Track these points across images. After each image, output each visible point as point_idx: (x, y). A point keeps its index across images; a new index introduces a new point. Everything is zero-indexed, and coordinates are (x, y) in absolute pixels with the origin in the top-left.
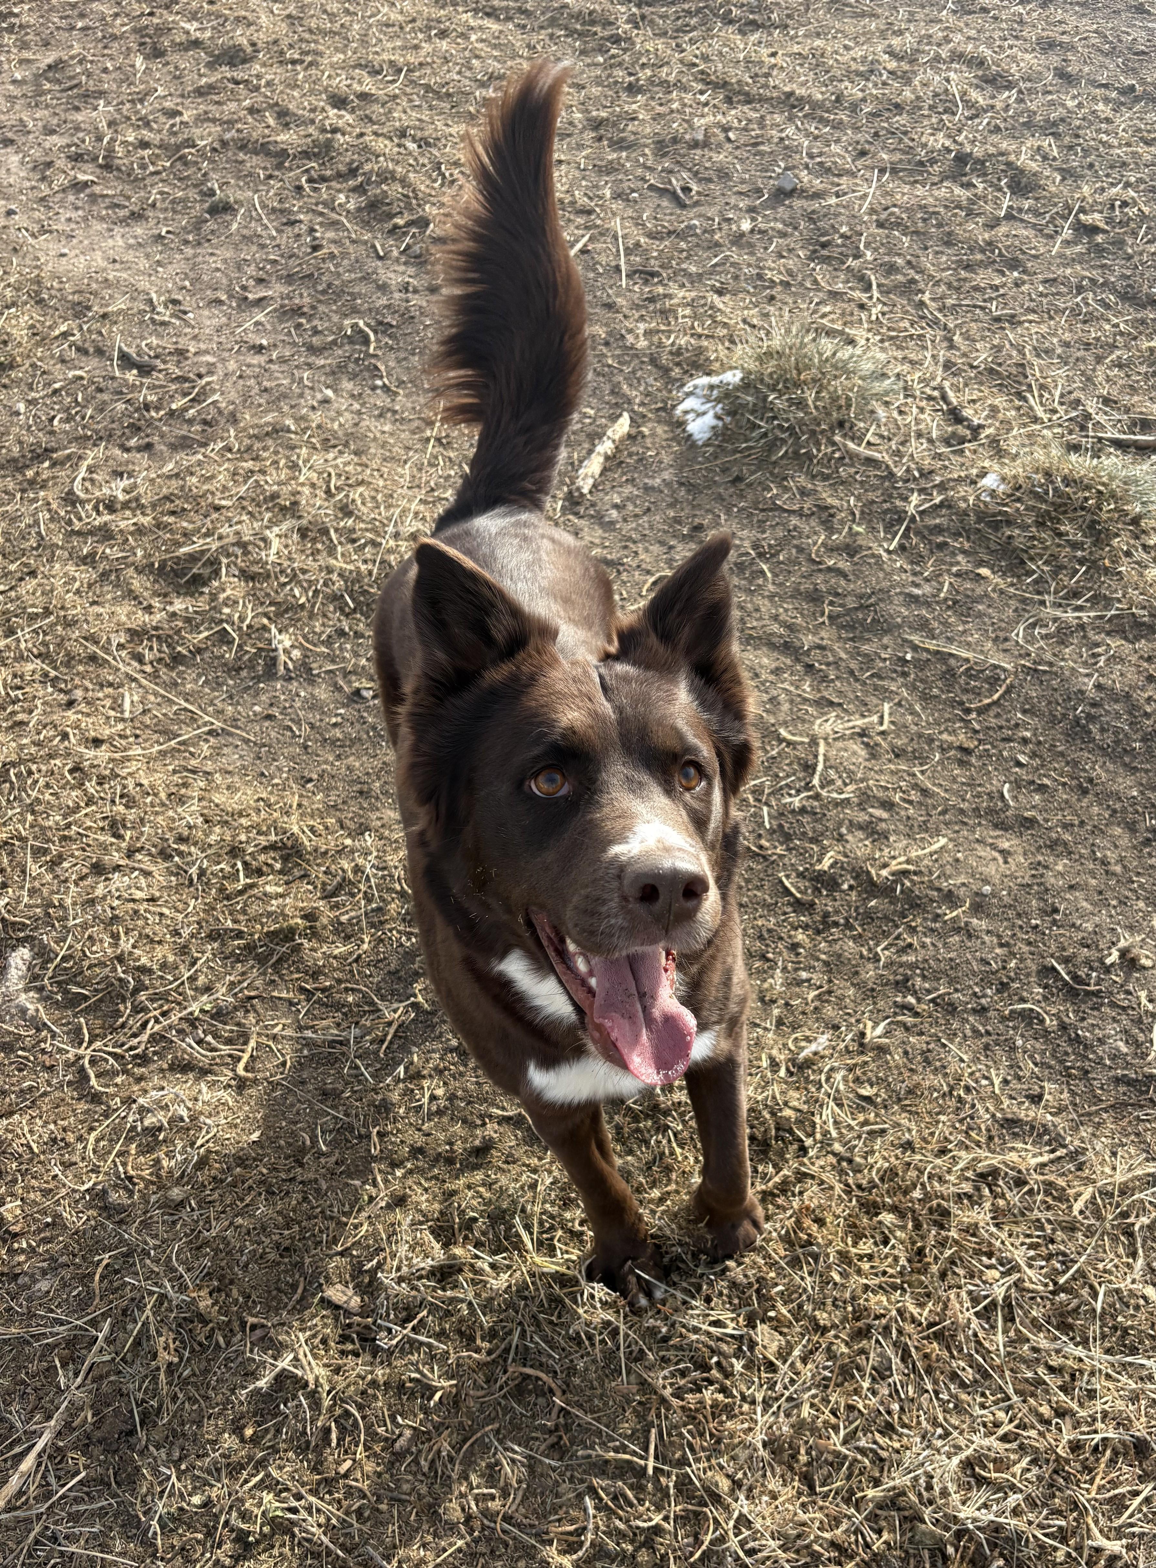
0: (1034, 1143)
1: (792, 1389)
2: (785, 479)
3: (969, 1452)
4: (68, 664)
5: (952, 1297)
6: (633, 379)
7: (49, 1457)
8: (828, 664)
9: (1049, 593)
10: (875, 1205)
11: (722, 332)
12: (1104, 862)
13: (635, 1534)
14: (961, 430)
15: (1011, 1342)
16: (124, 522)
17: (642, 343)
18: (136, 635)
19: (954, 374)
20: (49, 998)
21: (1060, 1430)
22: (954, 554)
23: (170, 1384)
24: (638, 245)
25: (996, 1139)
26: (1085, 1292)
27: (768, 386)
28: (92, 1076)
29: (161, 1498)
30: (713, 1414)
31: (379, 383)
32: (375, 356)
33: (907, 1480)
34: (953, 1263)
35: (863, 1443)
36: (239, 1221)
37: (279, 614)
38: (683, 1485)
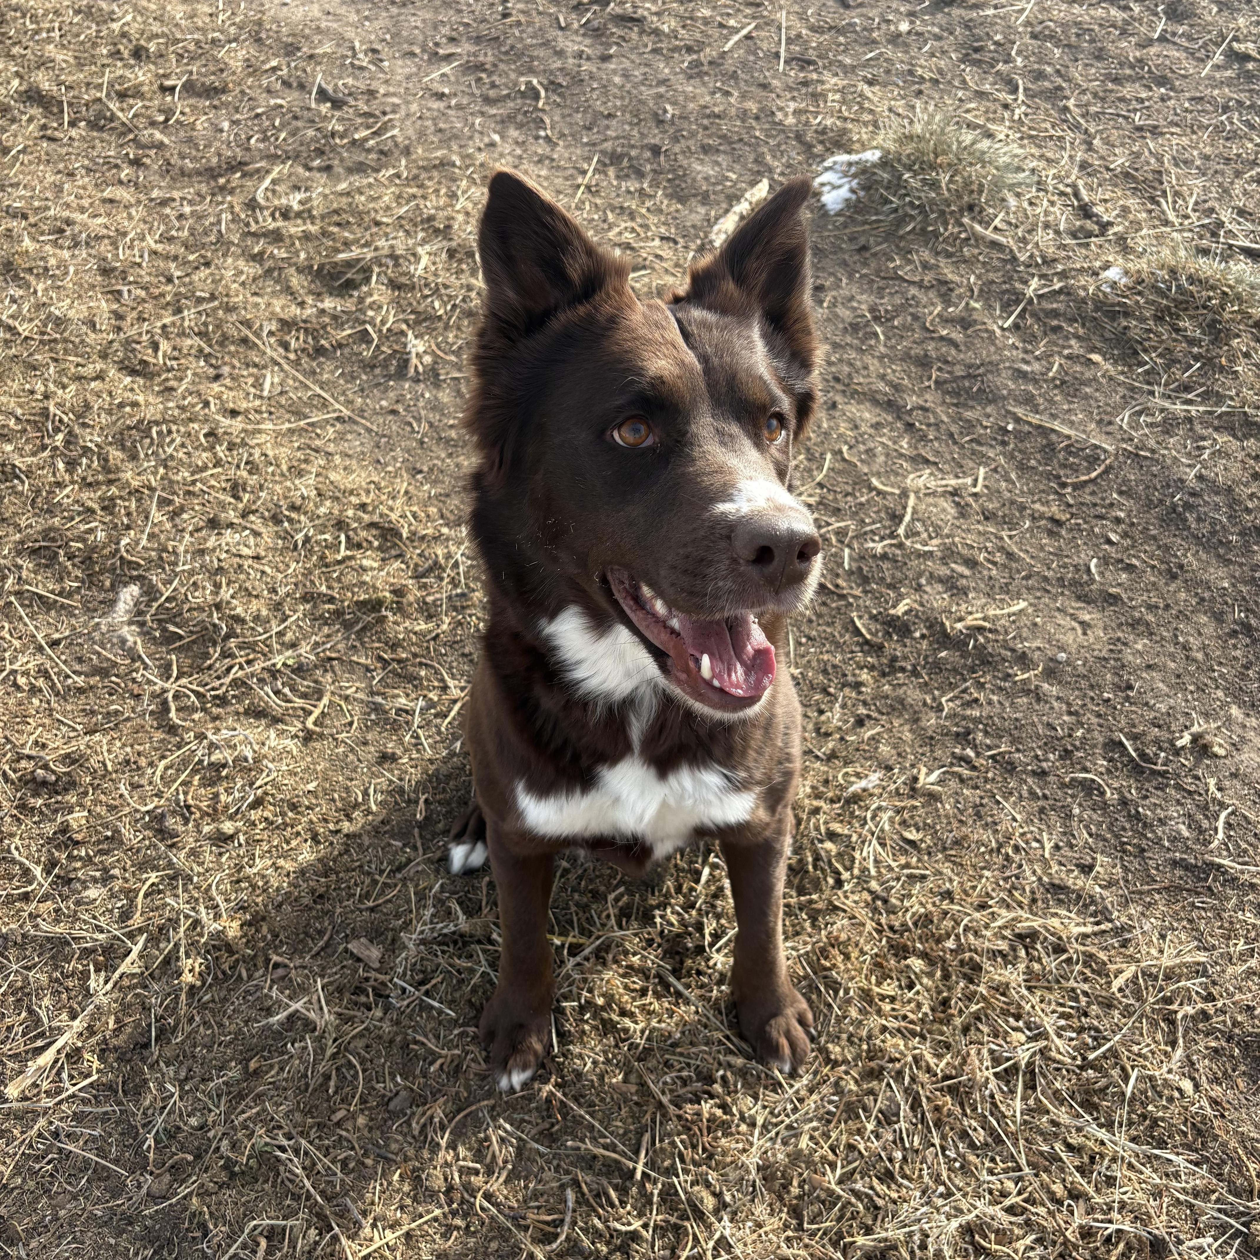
0: (1078, 913)
1: (793, 1118)
2: (910, 252)
3: (971, 1217)
4: (221, 344)
5: (972, 1052)
6: (776, 152)
7: (67, 1055)
8: (929, 425)
9: (1159, 385)
10: (905, 949)
11: (867, 117)
12: (1186, 647)
13: (612, 1236)
14: (1089, 225)
15: (1029, 1111)
16: (295, 228)
17: (791, 120)
18: (286, 325)
19: (1089, 175)
20: (148, 633)
21: (1072, 1213)
22: (1067, 338)
23: (189, 1005)
24: (799, 36)
25: (1040, 903)
26: (1115, 1073)
27: (904, 166)
28: (173, 709)
29: (161, 1114)
30: (709, 1128)
31: (542, 133)
32: (543, 110)
33: (900, 1234)
34: (979, 1019)
35: (858, 1186)
36: (281, 862)
37: (418, 322)
38: (669, 1193)
